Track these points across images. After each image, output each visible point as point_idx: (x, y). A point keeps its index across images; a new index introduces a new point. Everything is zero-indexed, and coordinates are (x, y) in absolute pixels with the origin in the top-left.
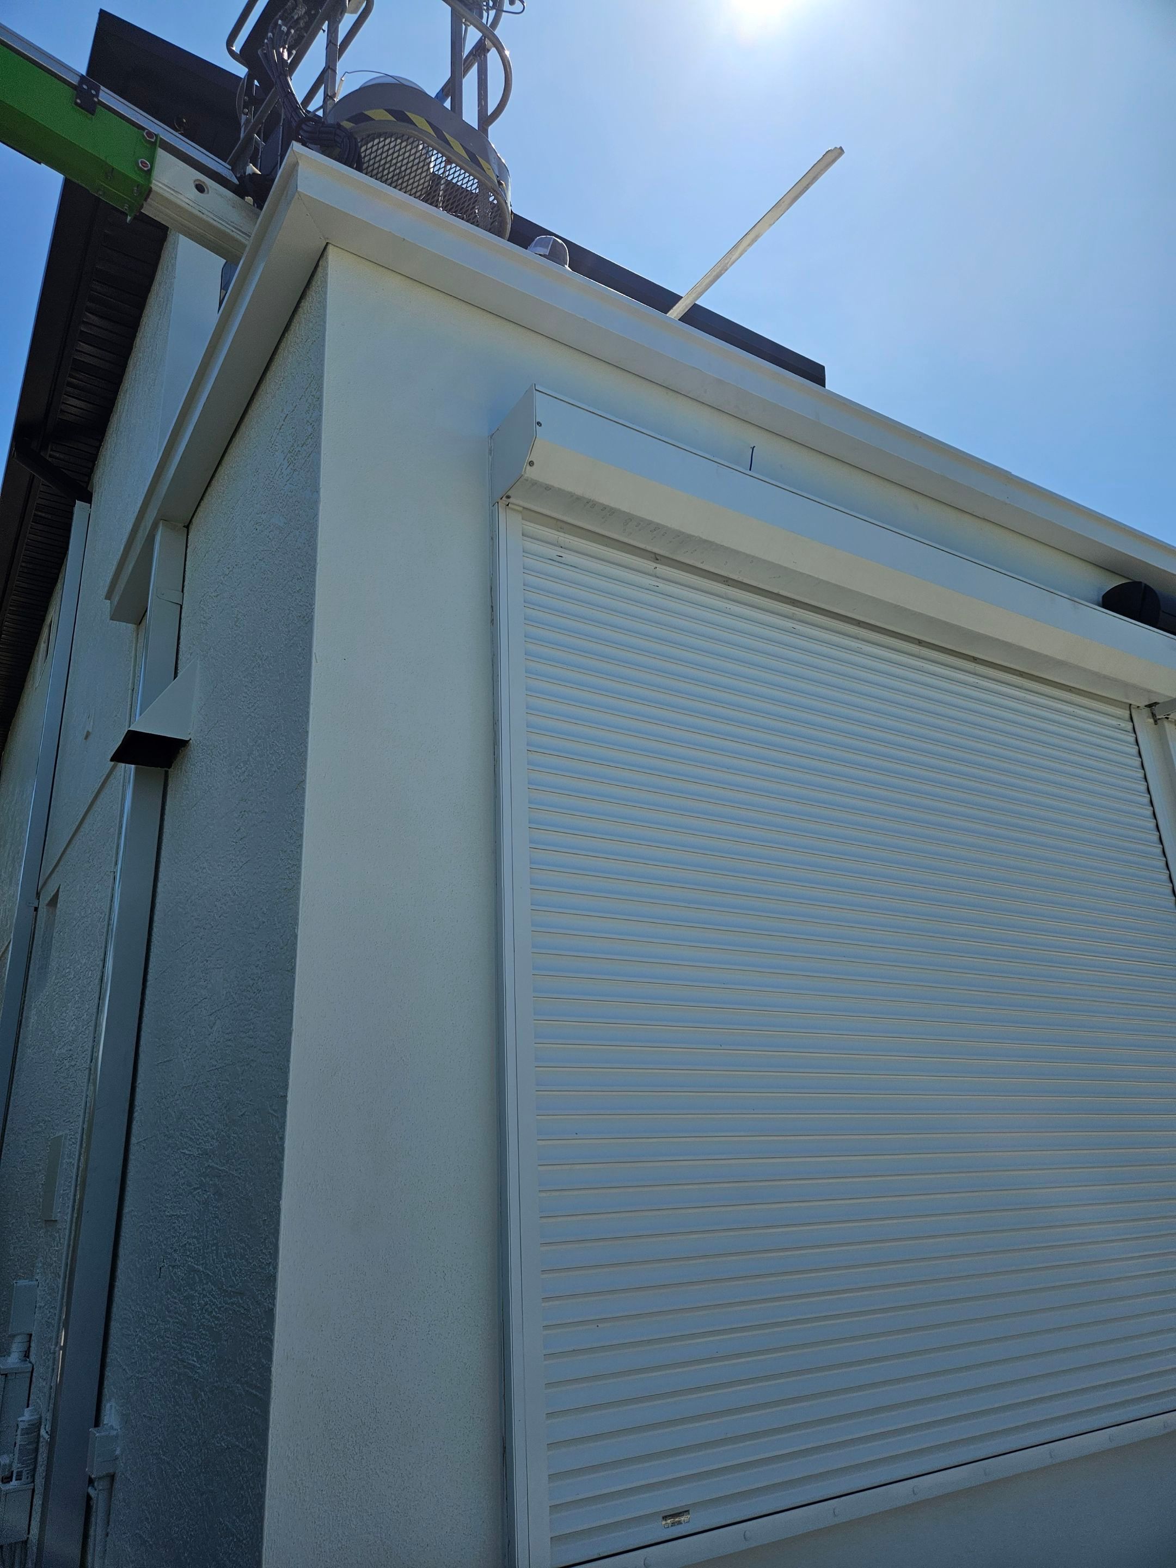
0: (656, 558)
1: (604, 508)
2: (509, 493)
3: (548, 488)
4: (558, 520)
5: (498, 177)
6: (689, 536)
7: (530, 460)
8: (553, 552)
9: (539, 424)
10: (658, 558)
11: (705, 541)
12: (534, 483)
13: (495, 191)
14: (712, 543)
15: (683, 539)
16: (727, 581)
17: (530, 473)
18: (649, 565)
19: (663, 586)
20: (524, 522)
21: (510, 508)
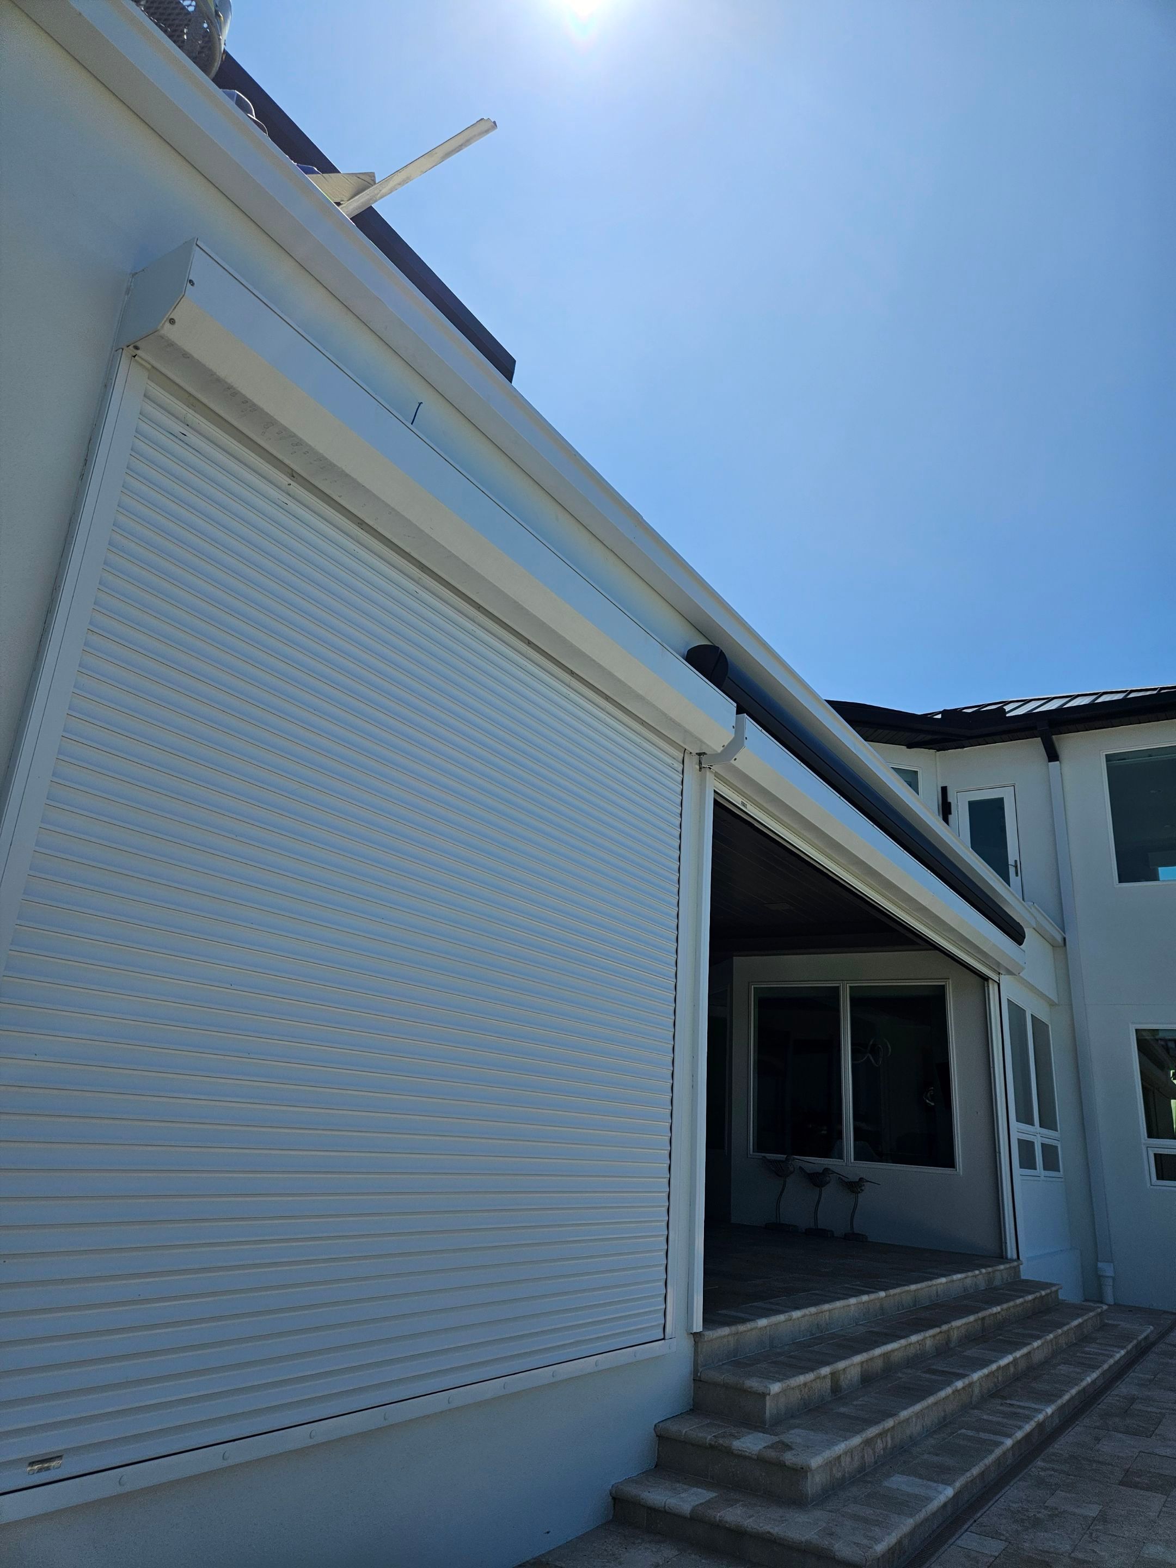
1: (246, 401)
2: (138, 344)
6: (333, 466)
7: (171, 317)
8: (178, 428)
9: (191, 282)
10: (294, 475)
12: (171, 344)
14: (354, 480)
16: (361, 524)
17: (168, 330)
18: (284, 480)
19: (293, 506)
20: (149, 382)
21: (137, 361)
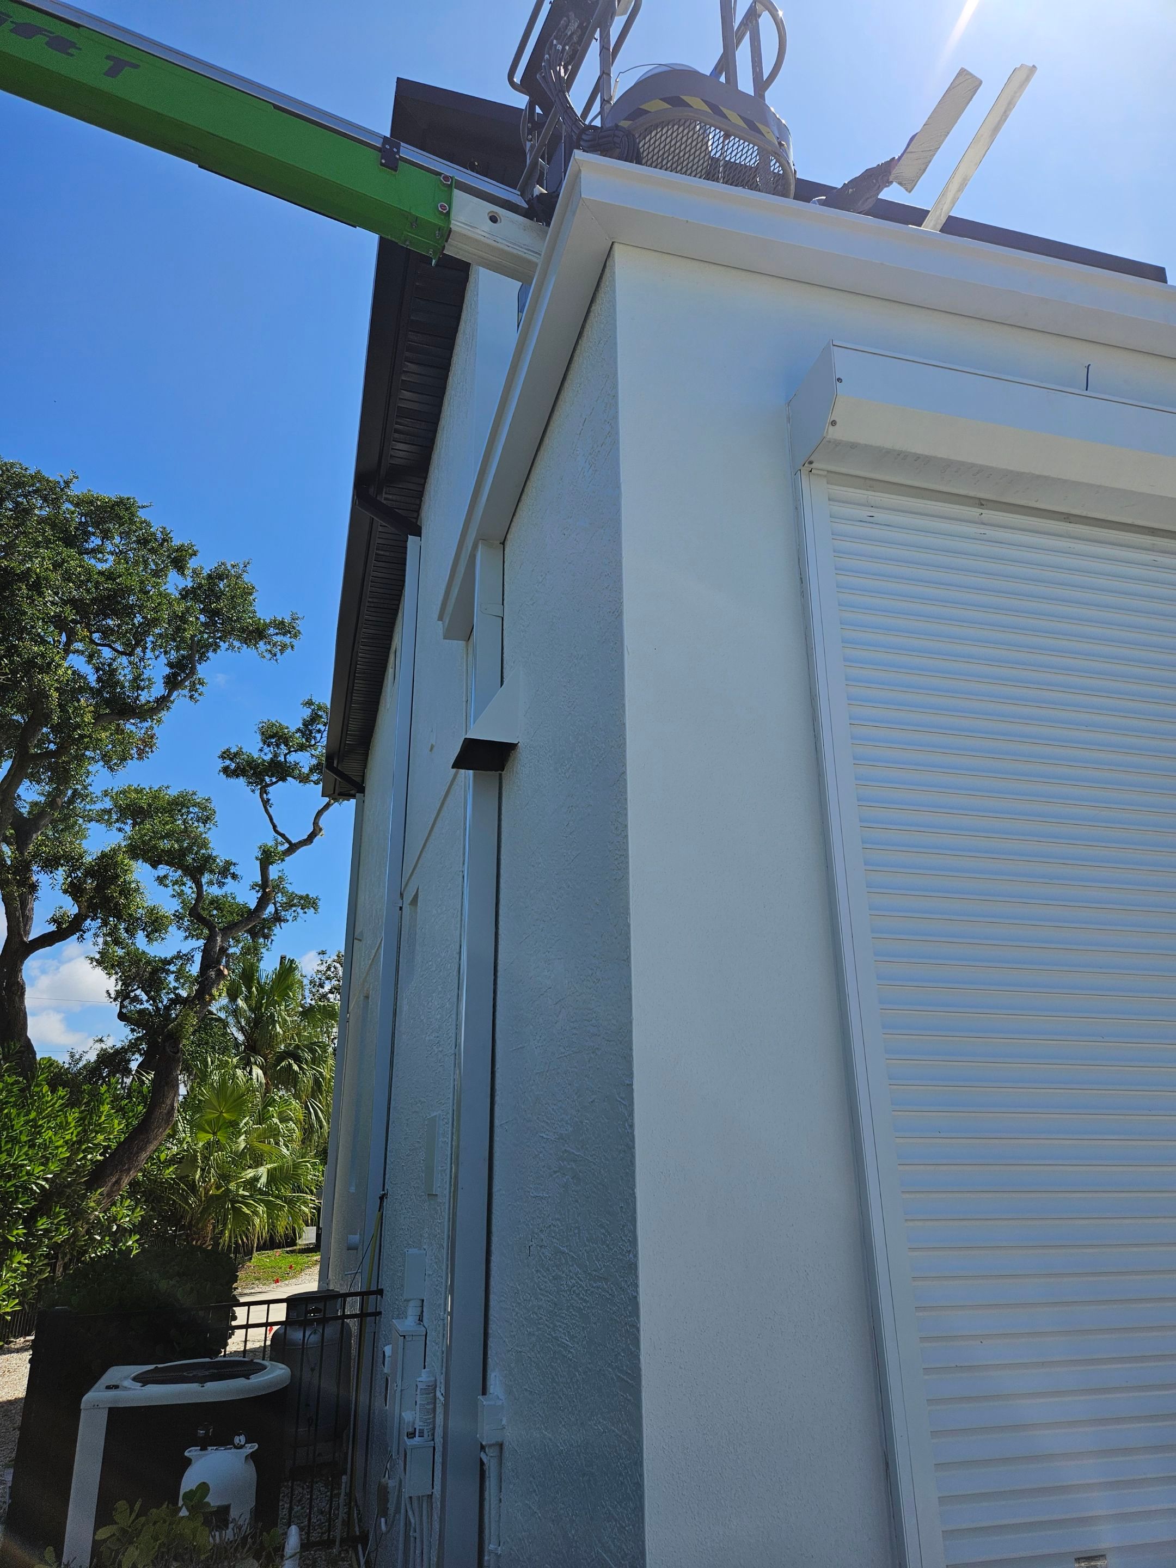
0: (981, 503)
1: (918, 457)
2: (812, 459)
3: (853, 446)
4: (865, 478)
5: (778, 138)
6: (1020, 475)
7: (831, 420)
8: (863, 513)
9: (839, 380)
10: (983, 503)
11: (1039, 477)
12: (837, 443)
13: (776, 153)
14: (1046, 478)
15: (1013, 478)
16: (1068, 518)
17: (833, 433)
18: (974, 512)
19: (991, 533)
20: (830, 486)
21: (814, 474)
